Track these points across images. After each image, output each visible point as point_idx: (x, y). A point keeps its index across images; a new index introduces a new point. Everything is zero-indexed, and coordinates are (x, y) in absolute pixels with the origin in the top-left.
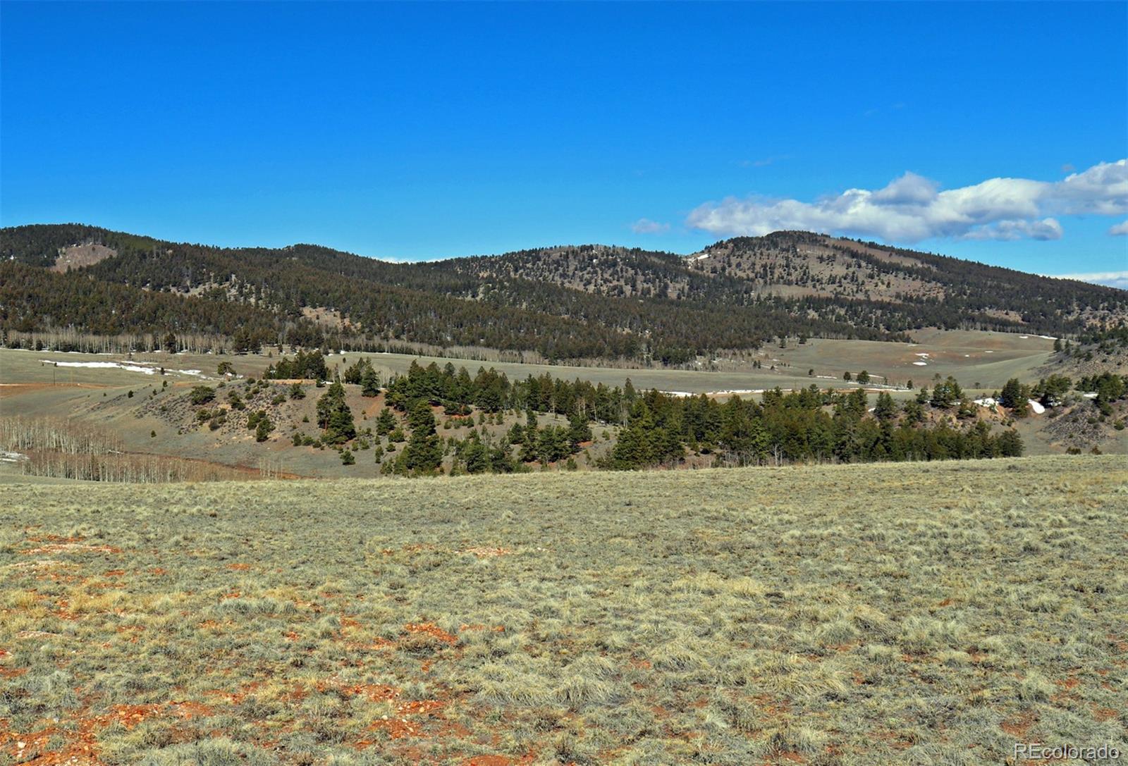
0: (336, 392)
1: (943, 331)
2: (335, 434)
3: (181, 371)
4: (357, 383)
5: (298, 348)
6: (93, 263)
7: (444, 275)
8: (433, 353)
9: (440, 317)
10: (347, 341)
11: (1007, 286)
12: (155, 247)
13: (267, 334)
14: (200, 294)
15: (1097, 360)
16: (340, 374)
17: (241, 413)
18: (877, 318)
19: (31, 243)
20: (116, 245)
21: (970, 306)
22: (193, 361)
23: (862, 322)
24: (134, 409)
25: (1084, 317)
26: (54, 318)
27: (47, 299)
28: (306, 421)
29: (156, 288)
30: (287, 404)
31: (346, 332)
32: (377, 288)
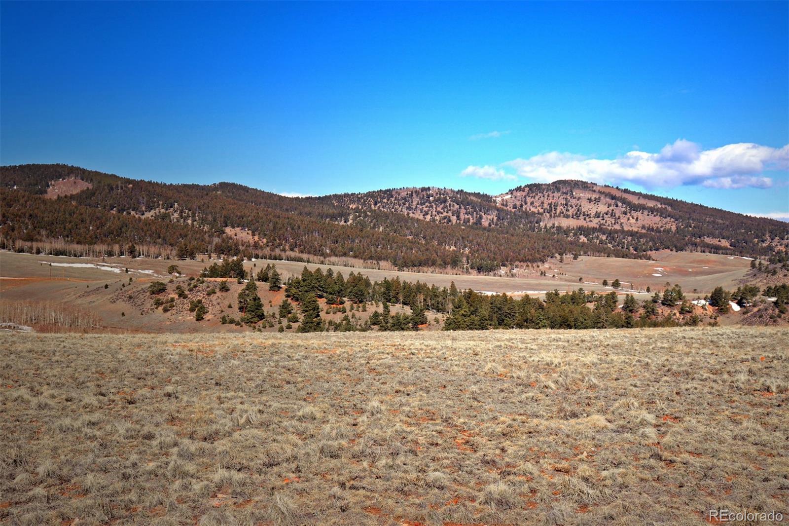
0: (251, 287)
1: (674, 252)
2: (251, 316)
3: (139, 271)
4: (265, 281)
5: (222, 256)
6: (74, 193)
7: (324, 206)
8: (317, 261)
9: (322, 236)
10: (257, 252)
11: (720, 221)
12: (119, 182)
13: (200, 246)
14: (152, 216)
15: (780, 274)
16: (254, 275)
17: (185, 300)
18: (628, 242)
19: (29, 177)
20: (92, 180)
21: (694, 235)
22: (148, 264)
23: (618, 245)
24: (109, 297)
25: (773, 244)
26: (48, 231)
27: (43, 218)
28: (230, 307)
29: (120, 211)
30: (217, 295)
31: (256, 245)
32: (277, 214)
